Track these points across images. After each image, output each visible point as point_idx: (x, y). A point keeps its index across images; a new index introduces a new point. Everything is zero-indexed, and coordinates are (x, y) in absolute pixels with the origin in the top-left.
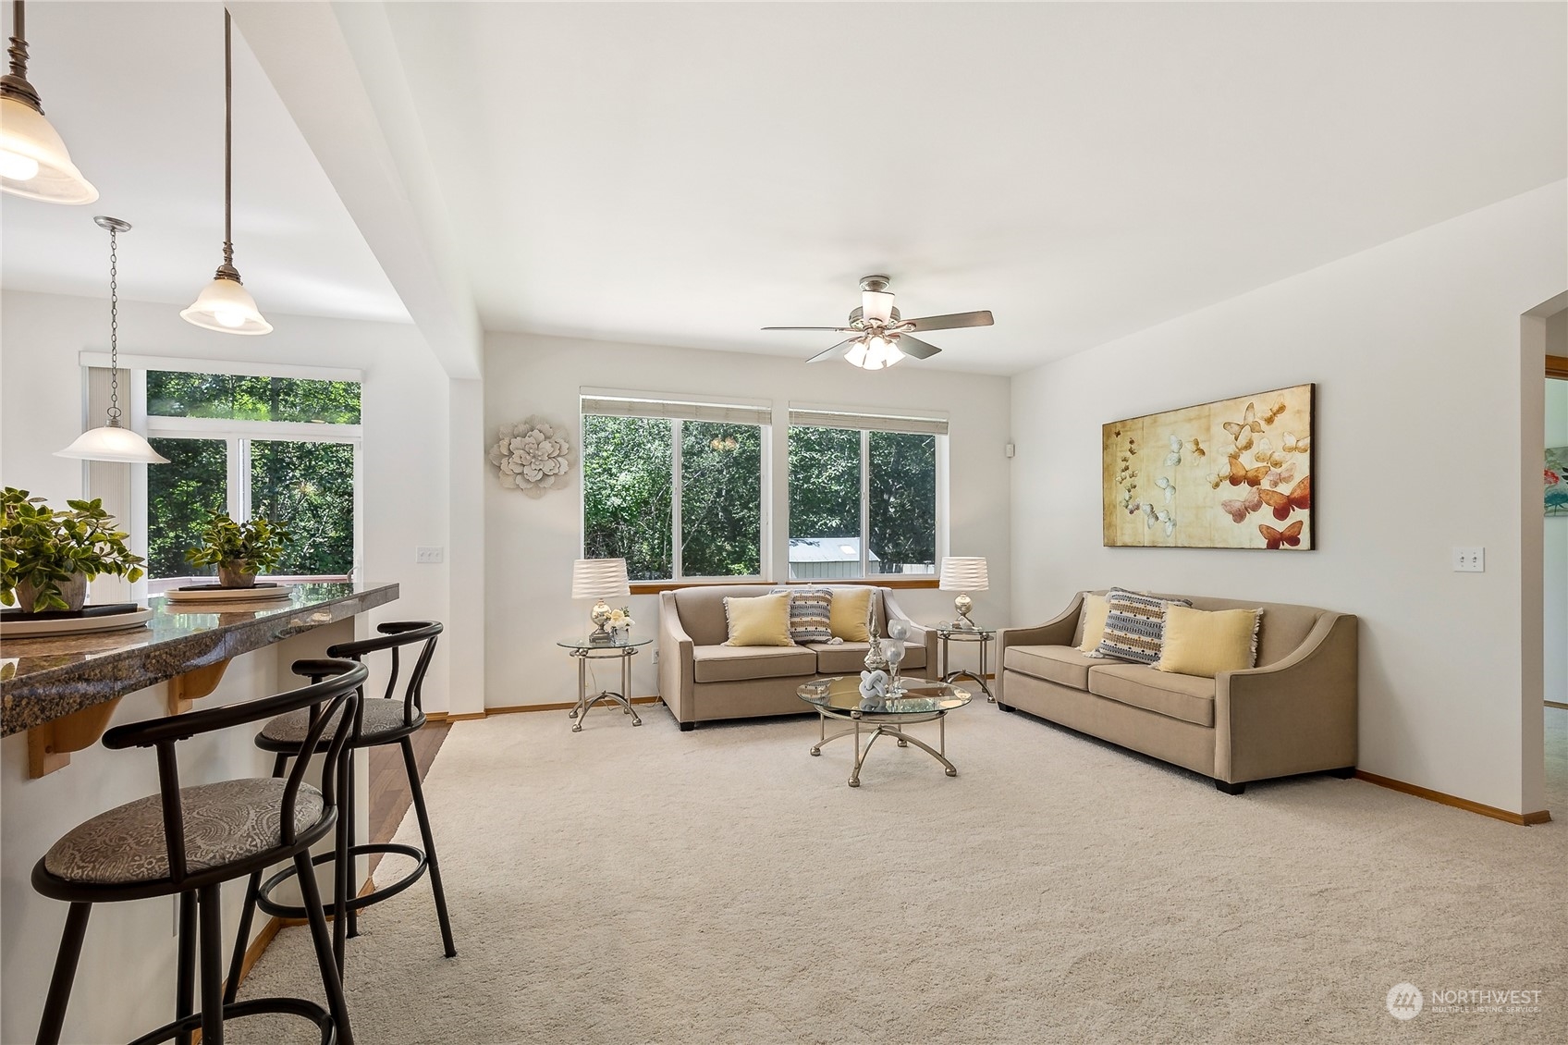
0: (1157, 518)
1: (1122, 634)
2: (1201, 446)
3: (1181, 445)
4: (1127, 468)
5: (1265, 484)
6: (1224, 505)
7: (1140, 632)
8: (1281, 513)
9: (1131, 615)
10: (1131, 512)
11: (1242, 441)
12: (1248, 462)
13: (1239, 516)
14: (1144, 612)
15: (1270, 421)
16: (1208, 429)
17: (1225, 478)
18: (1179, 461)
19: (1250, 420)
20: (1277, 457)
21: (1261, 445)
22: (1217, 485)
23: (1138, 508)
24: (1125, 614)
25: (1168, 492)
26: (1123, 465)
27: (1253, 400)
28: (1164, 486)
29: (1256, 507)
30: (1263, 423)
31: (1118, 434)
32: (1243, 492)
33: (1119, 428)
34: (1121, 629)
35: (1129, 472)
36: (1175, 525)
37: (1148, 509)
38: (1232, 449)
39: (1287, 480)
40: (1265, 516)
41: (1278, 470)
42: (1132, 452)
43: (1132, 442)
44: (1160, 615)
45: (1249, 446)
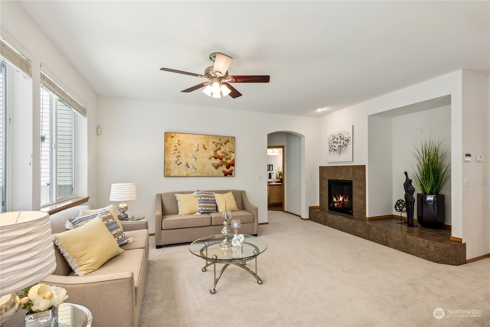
0: (189, 167)
1: (206, 205)
2: (205, 147)
3: (199, 145)
4: (176, 150)
5: (224, 160)
6: (213, 164)
7: (211, 203)
8: (228, 167)
9: (207, 198)
10: (178, 165)
11: (218, 148)
12: (219, 153)
13: (217, 167)
14: (210, 197)
15: (225, 144)
16: (208, 142)
17: (213, 157)
18: (198, 150)
19: (220, 142)
20: (227, 153)
21: (222, 149)
22: (210, 159)
23: (181, 163)
24: (206, 198)
25: (194, 159)
26: (175, 148)
27: (221, 137)
28: (192, 157)
29: (221, 166)
30: (223, 144)
31: (173, 137)
32: (218, 161)
33: (173, 135)
34: (206, 203)
35: (178, 151)
36: (196, 169)
37: (186, 164)
38: (215, 149)
39: (230, 159)
40: (224, 168)
41: (227, 157)
42: (179, 144)
43: (179, 141)
44: (214, 197)
45: (220, 149)
